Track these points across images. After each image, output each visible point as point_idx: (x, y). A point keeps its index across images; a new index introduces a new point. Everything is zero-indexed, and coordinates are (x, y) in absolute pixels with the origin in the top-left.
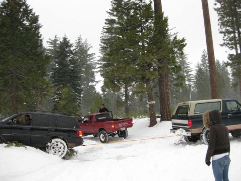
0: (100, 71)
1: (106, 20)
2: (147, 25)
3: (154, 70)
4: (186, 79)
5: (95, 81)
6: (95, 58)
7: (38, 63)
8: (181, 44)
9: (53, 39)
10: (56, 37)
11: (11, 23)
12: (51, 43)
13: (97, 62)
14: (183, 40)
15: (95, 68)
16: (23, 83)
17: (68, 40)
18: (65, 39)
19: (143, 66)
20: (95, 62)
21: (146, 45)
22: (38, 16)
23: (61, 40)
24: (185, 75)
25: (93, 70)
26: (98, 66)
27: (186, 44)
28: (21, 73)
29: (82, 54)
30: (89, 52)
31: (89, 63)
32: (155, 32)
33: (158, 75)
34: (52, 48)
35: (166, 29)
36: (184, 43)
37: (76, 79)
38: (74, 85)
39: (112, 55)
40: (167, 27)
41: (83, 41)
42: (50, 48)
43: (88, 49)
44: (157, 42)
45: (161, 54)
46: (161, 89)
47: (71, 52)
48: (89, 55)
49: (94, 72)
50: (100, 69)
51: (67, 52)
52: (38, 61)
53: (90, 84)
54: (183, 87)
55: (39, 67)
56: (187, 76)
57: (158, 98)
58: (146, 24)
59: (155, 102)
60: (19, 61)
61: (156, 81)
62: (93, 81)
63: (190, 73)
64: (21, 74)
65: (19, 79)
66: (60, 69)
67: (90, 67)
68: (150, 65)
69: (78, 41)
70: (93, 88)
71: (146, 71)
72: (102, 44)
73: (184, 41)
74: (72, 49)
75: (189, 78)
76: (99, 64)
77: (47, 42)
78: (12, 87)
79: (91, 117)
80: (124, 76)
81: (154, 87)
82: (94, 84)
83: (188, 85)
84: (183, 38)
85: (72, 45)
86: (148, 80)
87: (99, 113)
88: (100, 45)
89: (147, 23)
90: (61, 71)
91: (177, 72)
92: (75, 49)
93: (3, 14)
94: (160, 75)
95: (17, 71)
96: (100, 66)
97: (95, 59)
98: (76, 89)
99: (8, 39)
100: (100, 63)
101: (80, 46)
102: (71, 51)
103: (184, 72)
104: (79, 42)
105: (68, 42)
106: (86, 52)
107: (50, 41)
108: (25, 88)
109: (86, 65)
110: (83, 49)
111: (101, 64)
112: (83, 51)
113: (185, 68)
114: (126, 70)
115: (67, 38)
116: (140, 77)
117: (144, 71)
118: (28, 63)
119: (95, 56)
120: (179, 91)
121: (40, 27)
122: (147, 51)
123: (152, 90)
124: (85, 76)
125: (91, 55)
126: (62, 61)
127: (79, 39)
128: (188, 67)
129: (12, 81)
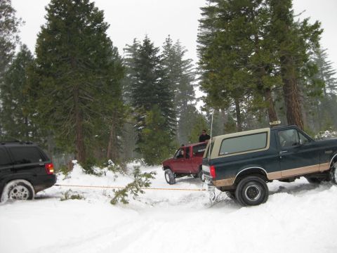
0: (200, 83)
1: (202, 9)
2: (261, 9)
3: (276, 74)
4: (327, 86)
5: (195, 98)
6: (192, 65)
7: (108, 78)
8: (313, 32)
9: (132, 44)
10: (135, 41)
11: (67, 25)
12: (129, 50)
13: (195, 70)
14: (317, 25)
15: (193, 80)
16: (90, 108)
17: (150, 43)
18: (147, 42)
19: (258, 70)
20: (192, 71)
21: (261, 38)
22: (102, 11)
23: (142, 44)
24: (325, 79)
25: (191, 83)
26: (197, 76)
27: (322, 31)
28: (86, 93)
29: (173, 61)
30: (184, 58)
31: (184, 73)
32: (272, 16)
33: (281, 80)
34: (131, 57)
35: (290, 10)
36: (319, 30)
37: (166, 97)
38: (165, 105)
39: (211, 58)
40: (290, 7)
41: (173, 44)
42: (129, 57)
43: (182, 54)
44: (277, 32)
45: (285, 49)
46: (289, 102)
47: (157, 60)
48: (183, 62)
49: (192, 86)
50: (200, 81)
51: (151, 60)
52: (107, 76)
53: (189, 103)
54: (322, 97)
55: (109, 84)
56: (328, 81)
57: (285, 117)
58: (259, 7)
59: (279, 122)
60: (81, 78)
61: (280, 91)
62: (192, 99)
63: (331, 77)
64: (86, 96)
65: (84, 103)
66: (144, 85)
67: (187, 79)
68: (269, 68)
69: (166, 44)
70: (192, 108)
71: (264, 77)
72: (199, 44)
73: (319, 26)
74: (157, 55)
75: (331, 84)
76: (198, 73)
77: (124, 49)
78: (75, 115)
79: (187, 150)
80: (231, 86)
81: (278, 100)
82: (194, 102)
83: (330, 94)
84: (317, 22)
85: (157, 50)
86: (268, 90)
87: (199, 143)
88: (198, 46)
89: (261, 6)
90: (144, 88)
91: (312, 75)
92: (162, 56)
93: (55, 14)
94: (284, 80)
95: (81, 91)
96: (200, 76)
97: (193, 67)
98: (167, 112)
99: (63, 47)
100: (199, 71)
101: (170, 51)
102: (156, 58)
103: (323, 75)
104: (169, 45)
105: (152, 46)
106: (179, 58)
107: (128, 47)
108: (92, 115)
109: (181, 76)
110: (174, 54)
111: (201, 73)
112: (174, 57)
113: (323, 69)
114: (234, 78)
115: (149, 41)
116: (255, 86)
117: (260, 77)
118: (93, 79)
119: (192, 63)
120: (316, 104)
121: (107, 28)
122: (263, 46)
123: (274, 105)
124: (180, 92)
125: (187, 62)
126: (145, 74)
127: (168, 41)
128: (328, 68)
129: (75, 106)
